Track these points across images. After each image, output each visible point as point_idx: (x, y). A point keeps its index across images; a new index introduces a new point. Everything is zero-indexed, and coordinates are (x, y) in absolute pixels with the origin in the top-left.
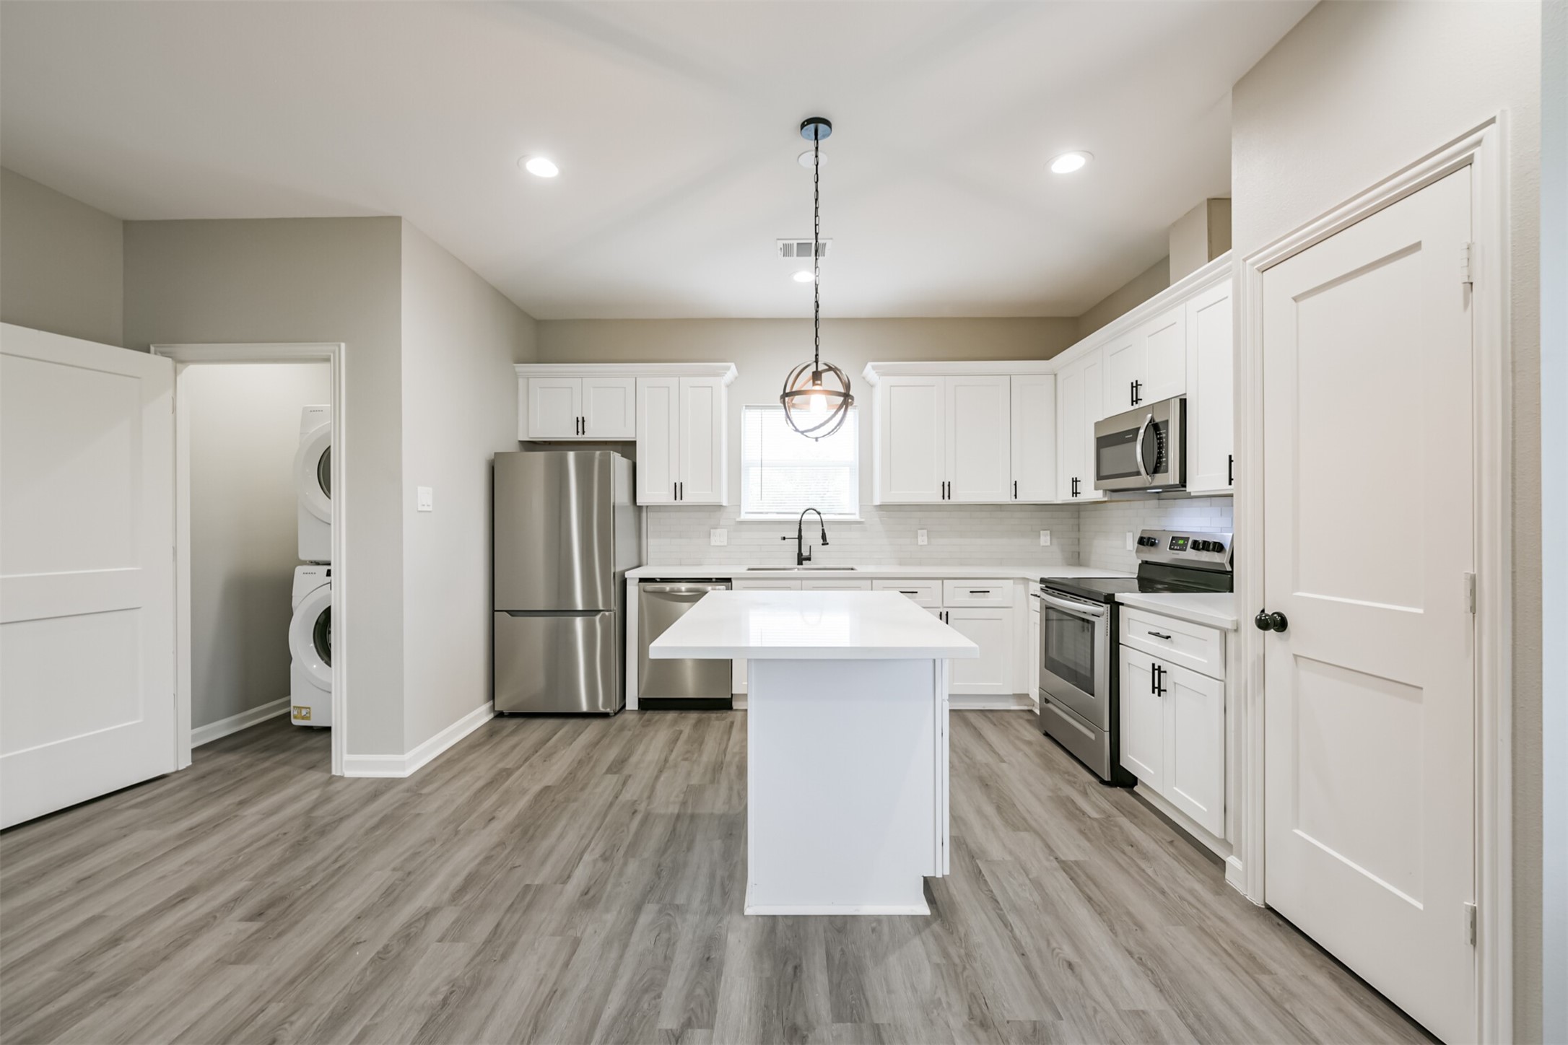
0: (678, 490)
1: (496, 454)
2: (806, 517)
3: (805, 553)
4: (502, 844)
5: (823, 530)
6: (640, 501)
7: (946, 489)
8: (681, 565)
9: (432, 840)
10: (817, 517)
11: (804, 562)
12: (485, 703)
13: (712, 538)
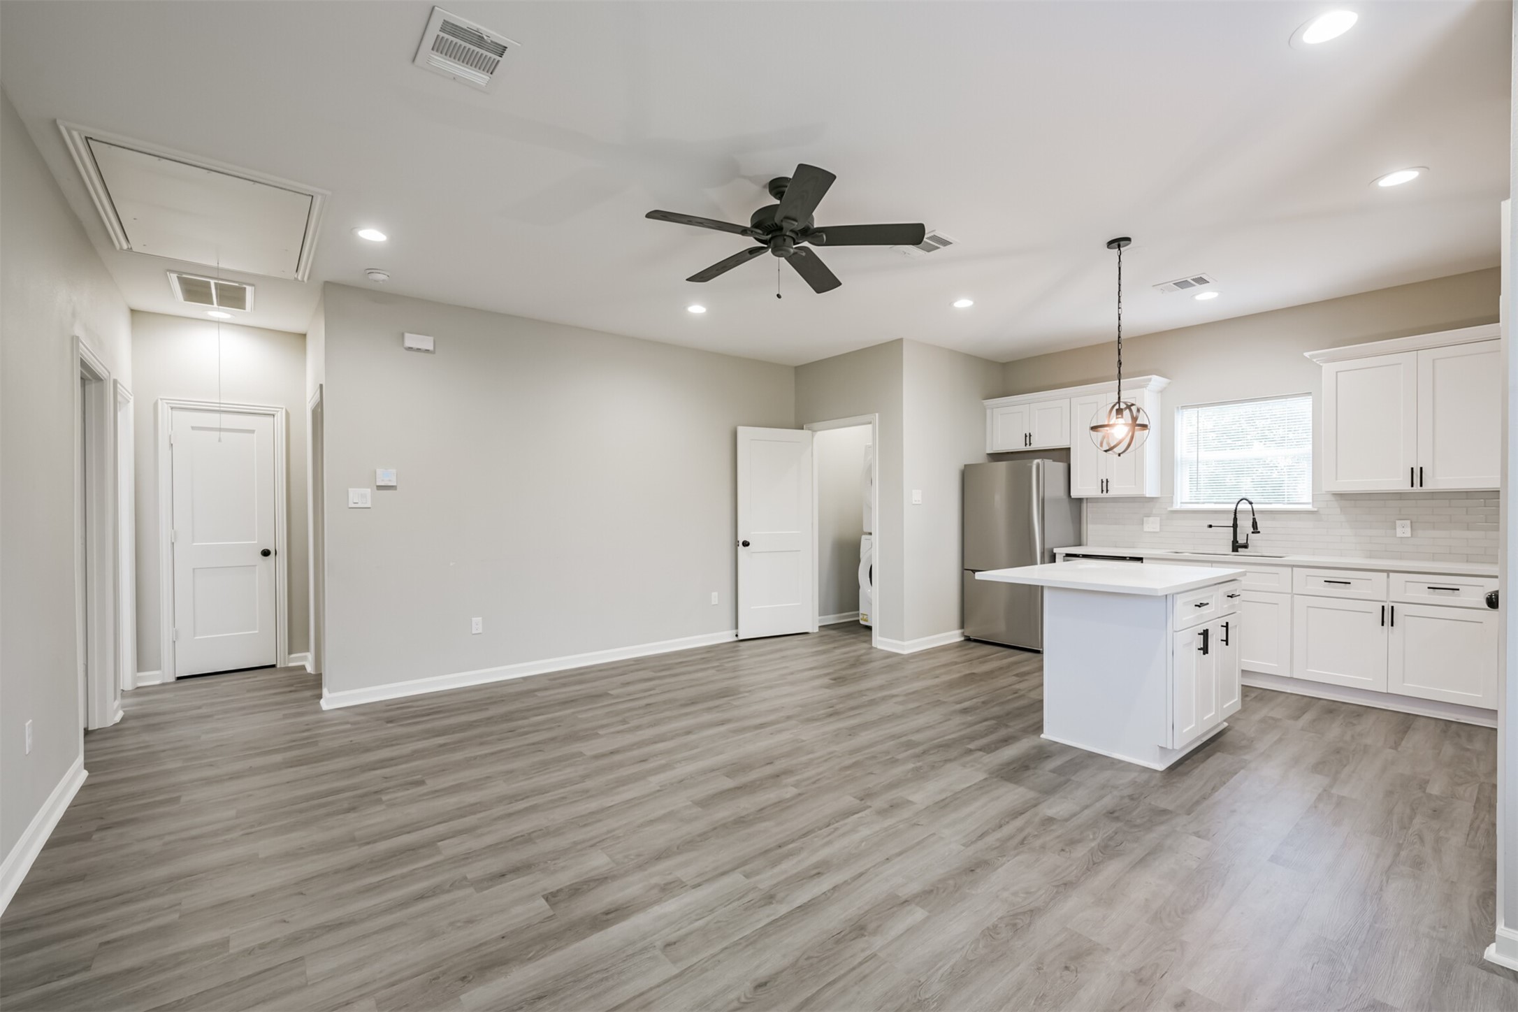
0: (1105, 485)
1: (965, 466)
2: (1240, 507)
3: (1241, 540)
4: (937, 686)
5: (1254, 519)
6: (1074, 494)
7: (1417, 476)
8: (1116, 547)
9: (906, 677)
10: (1249, 506)
11: (1239, 549)
12: (958, 629)
13: (1144, 525)
